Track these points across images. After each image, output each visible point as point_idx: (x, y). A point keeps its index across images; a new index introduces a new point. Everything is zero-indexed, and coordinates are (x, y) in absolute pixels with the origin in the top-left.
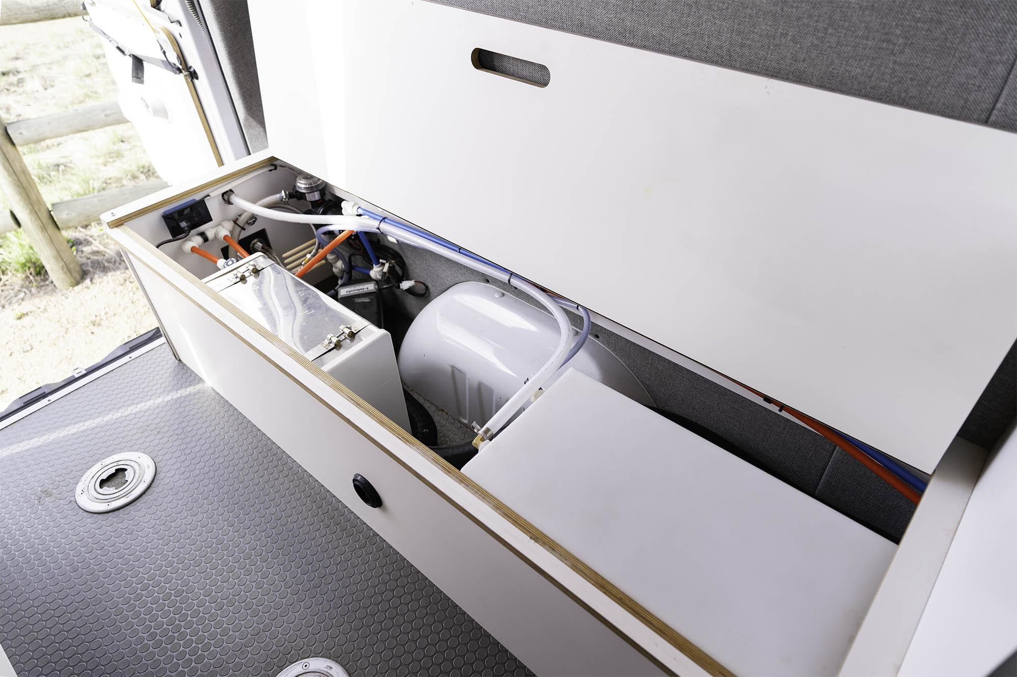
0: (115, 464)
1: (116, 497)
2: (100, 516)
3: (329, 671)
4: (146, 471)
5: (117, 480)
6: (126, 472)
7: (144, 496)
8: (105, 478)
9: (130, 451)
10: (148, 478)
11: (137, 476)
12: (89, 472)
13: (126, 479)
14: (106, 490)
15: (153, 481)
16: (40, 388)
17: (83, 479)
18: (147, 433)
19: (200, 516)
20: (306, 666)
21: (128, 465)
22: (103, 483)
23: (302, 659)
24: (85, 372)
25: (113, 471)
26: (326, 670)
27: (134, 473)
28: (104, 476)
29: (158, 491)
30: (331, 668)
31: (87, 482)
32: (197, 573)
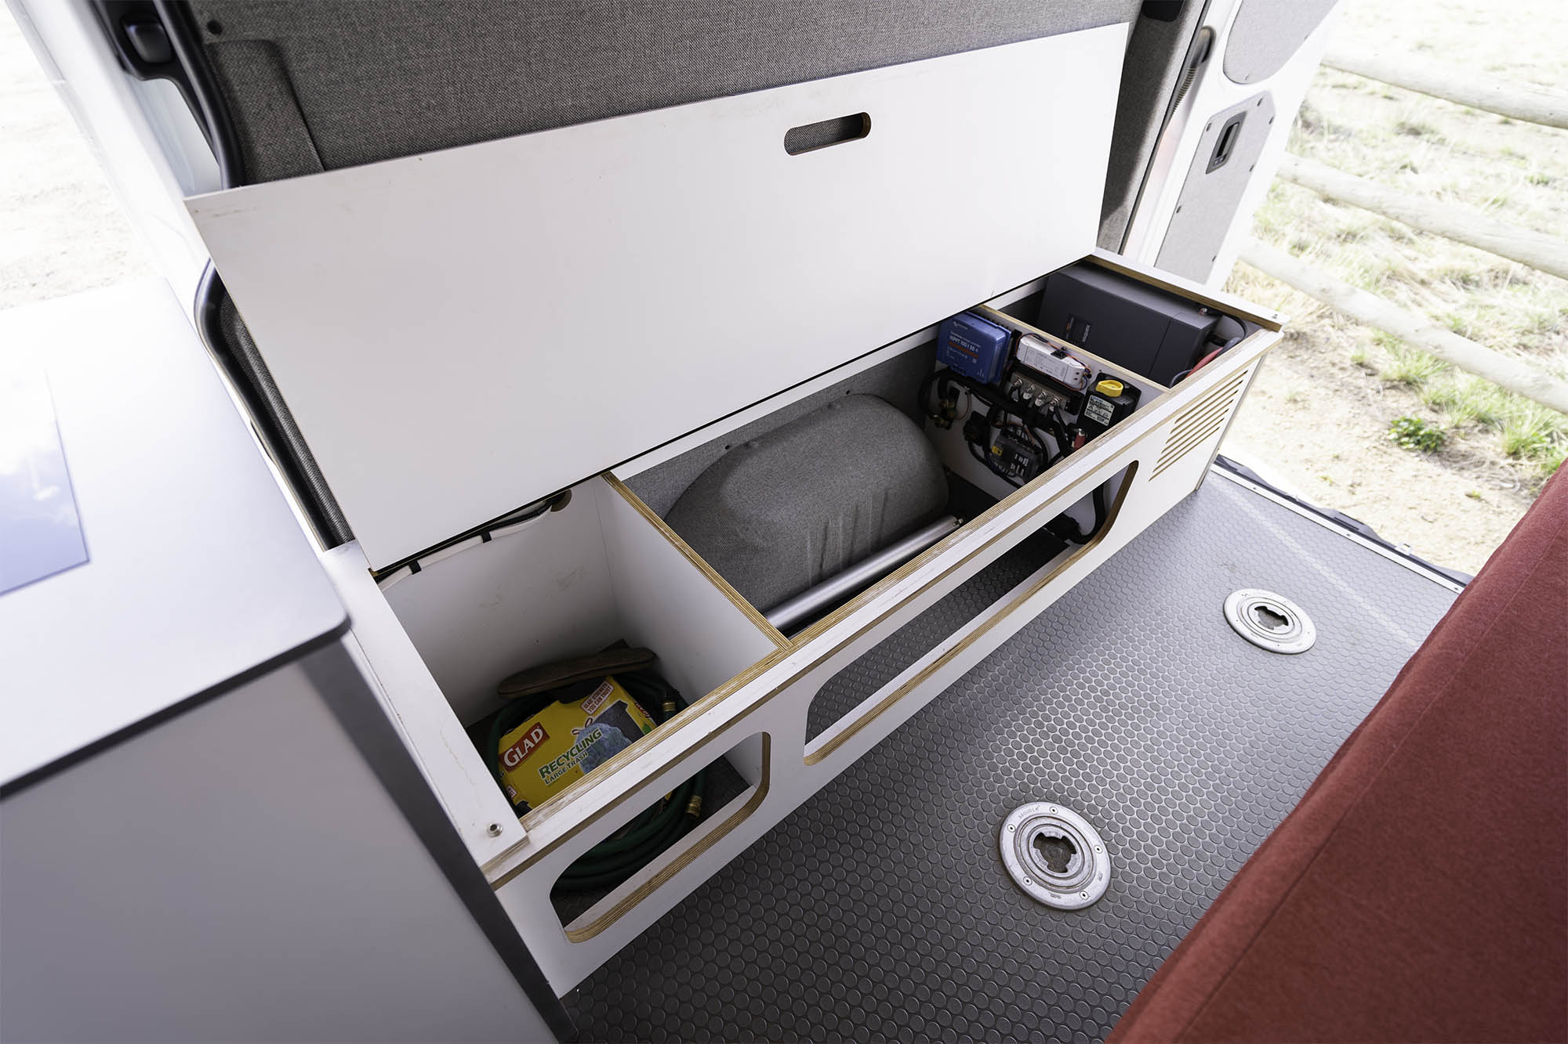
0: (1290, 613)
1: (1251, 626)
2: (1223, 618)
3: (1096, 877)
4: (1294, 644)
5: (1269, 620)
6: (1284, 625)
7: (1261, 650)
8: (1269, 609)
9: (1314, 622)
10: (1283, 648)
11: (1282, 637)
12: (1270, 593)
13: (1275, 628)
14: (1255, 616)
15: (1282, 654)
16: (1363, 524)
17: (1260, 591)
18: (1347, 633)
19: (1253, 709)
20: (1098, 849)
21: (1294, 624)
22: (1262, 609)
23: (1106, 845)
24: (1408, 554)
25: (1280, 613)
26: (1097, 873)
27: (1286, 633)
28: (1270, 608)
29: (1271, 661)
30: (1100, 879)
31: (1258, 595)
32: (1181, 720)
